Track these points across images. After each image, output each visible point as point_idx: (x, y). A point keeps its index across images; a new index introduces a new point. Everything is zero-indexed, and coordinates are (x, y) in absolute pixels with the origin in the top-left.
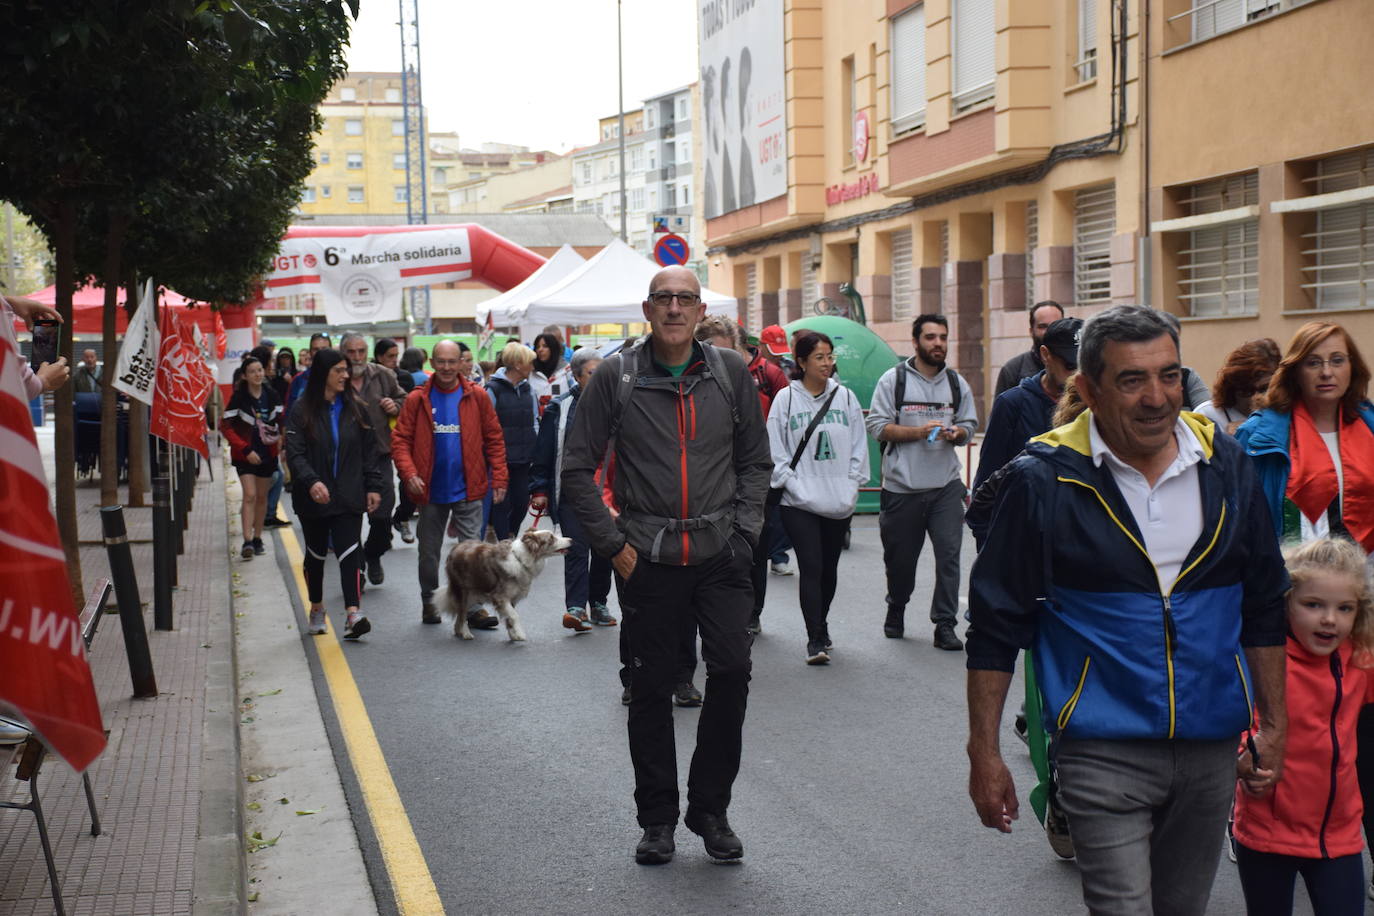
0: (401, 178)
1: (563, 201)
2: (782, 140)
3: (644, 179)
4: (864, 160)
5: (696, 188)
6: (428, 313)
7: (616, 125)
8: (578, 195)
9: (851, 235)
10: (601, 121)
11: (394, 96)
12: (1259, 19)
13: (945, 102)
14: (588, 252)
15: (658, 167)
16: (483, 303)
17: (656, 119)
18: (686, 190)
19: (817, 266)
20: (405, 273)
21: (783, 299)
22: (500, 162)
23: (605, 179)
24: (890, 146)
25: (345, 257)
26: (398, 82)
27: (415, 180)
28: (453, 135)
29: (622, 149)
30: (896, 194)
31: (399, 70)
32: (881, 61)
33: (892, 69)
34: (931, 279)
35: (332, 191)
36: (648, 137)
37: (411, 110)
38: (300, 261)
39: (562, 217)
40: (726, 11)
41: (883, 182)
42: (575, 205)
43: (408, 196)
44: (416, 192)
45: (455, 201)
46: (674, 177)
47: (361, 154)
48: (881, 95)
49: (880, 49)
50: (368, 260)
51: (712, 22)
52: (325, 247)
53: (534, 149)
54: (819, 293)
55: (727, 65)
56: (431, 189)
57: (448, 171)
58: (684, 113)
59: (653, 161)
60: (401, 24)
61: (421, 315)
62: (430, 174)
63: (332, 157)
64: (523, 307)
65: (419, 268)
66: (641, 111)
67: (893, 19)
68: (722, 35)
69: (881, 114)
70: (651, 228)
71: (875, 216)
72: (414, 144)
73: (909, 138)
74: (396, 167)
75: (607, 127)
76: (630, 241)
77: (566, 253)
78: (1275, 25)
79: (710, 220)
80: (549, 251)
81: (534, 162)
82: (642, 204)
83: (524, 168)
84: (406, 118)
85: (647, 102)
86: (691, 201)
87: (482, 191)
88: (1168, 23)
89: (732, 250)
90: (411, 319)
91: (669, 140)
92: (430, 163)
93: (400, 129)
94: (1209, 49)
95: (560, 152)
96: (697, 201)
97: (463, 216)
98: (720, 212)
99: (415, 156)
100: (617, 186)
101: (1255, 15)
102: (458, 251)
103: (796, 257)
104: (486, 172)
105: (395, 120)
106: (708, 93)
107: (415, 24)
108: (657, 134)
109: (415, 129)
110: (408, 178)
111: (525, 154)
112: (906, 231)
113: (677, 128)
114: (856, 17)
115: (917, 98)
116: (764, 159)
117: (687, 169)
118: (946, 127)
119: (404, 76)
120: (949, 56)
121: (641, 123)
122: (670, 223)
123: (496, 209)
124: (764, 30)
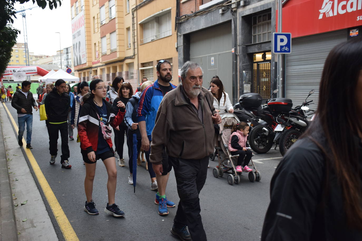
0: (25, 59)
1: (51, 63)
2: (85, 55)
3: (64, 60)
4: (98, 58)
5: (72, 61)
6: (30, 80)
7: (59, 52)
8: (54, 62)
9: (96, 69)
10: (57, 51)
11: (23, 46)
12: (153, 41)
13: (109, 50)
14: (56, 71)
15: (66, 58)
16: (40, 78)
17: (65, 51)
18: (70, 62)
19: (91, 73)
20: (27, 73)
21: (86, 78)
22: (41, 57)
23: (58, 60)
24: (102, 56)
25: (17, 71)
26: (24, 45)
27: (27, 59)
28: (33, 53)
29: (61, 55)
30: (103, 63)
31: (24, 43)
32: (100, 44)
33: (102, 45)
34: (108, 75)
35: (13, 61)
36: (64, 54)
37: (26, 49)
38: (9, 71)
39: (51, 65)
40: (76, 36)
41: (101, 61)
42: (53, 64)
43: (26, 62)
44: (27, 61)
45: (34, 63)
46: (68, 60)
47: (18, 55)
48: (100, 49)
49: (100, 42)
50: (20, 71)
51: (74, 37)
52: (13, 69)
53: (46, 55)
55: (77, 44)
56: (30, 61)
57: (33, 58)
58: (70, 50)
59: (65, 58)
60: (24, 36)
62: (30, 59)
64: (46, 79)
65: (29, 73)
66: (63, 50)
67: (102, 38)
68: (76, 39)
69: (100, 51)
70: (66, 67)
71: (100, 66)
72: (27, 54)
73: (104, 55)
74: (24, 57)
75: (58, 52)
76: (62, 69)
77: (52, 71)
78: (155, 42)
79: (75, 66)
80: (50, 70)
81: (46, 57)
82: (64, 64)
83: (45, 58)
85: (64, 49)
86: (71, 64)
87: (38, 61)
88: (140, 41)
89: (78, 71)
91: (67, 54)
92: (30, 57)
93: (24, 52)
94: (146, 44)
95: (50, 56)
97: (35, 65)
98: (76, 65)
99: (27, 56)
100: (60, 61)
101: (152, 40)
102: (35, 70)
103: (88, 72)
104: (39, 58)
105: (24, 50)
106: (74, 48)
107: (27, 36)
108: (66, 53)
109: (27, 52)
110: (26, 59)
111: (45, 56)
112: (104, 69)
113: (69, 53)
114: (96, 37)
115: (105, 49)
116: (83, 58)
117: (70, 59)
118: (110, 54)
119: (25, 44)
120: (110, 44)
121: (63, 52)
122: (69, 67)
123: (41, 64)
124: (82, 39)
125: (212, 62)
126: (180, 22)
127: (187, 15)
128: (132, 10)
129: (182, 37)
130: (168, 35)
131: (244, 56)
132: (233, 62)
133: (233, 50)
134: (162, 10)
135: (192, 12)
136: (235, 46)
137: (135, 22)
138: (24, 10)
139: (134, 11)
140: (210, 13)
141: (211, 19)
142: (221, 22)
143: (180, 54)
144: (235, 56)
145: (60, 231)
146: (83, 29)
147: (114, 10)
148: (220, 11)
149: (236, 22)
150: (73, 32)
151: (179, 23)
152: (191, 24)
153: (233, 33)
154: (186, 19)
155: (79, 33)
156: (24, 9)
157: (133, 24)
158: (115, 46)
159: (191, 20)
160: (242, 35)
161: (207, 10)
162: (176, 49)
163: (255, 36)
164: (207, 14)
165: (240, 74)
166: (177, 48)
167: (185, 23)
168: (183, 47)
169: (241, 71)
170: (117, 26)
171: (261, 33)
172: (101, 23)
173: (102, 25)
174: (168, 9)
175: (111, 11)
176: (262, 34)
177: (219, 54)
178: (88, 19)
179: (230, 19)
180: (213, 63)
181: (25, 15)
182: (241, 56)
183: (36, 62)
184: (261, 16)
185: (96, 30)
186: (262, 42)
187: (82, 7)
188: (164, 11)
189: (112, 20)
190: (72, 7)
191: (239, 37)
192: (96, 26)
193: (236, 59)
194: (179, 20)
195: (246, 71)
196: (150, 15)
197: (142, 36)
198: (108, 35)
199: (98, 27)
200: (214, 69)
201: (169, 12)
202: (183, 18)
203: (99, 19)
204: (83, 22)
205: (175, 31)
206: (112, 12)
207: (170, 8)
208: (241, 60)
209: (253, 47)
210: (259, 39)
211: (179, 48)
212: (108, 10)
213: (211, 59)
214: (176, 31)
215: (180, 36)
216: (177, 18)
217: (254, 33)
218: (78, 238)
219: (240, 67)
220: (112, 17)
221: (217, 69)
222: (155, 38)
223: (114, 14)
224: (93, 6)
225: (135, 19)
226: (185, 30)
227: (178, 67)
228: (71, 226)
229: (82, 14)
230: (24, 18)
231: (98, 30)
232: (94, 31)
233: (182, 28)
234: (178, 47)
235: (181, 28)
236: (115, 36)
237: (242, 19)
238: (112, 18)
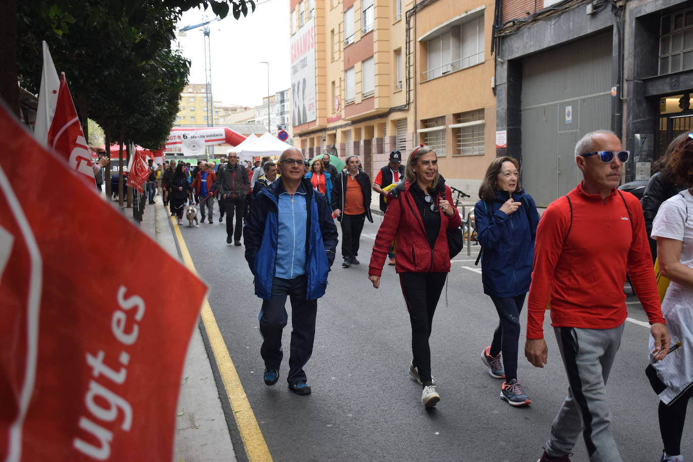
0: (205, 114)
1: (252, 121)
2: (315, 105)
3: (276, 115)
4: (338, 110)
5: (290, 117)
6: (213, 153)
7: (267, 99)
8: (257, 119)
9: (334, 131)
10: (264, 98)
11: (204, 90)
12: (445, 74)
13: (360, 94)
14: (259, 135)
15: (279, 112)
16: (228, 150)
17: (279, 98)
19: (324, 140)
20: (206, 141)
21: (315, 150)
22: (234, 110)
23: (264, 115)
24: (345, 106)
25: (189, 137)
26: (205, 87)
27: (210, 115)
28: (221, 102)
29: (269, 106)
30: (347, 120)
31: (205, 83)
32: (343, 83)
33: (346, 85)
34: (357, 145)
35: (185, 117)
36: (277, 103)
37: (208, 94)
38: (176, 137)
39: (252, 126)
40: (299, 68)
41: (343, 117)
42: (256, 122)
44: (210, 118)
45: (221, 121)
46: (284, 114)
47: (194, 107)
48: (343, 92)
49: (342, 79)
50: (196, 137)
51: (295, 71)
52: (183, 134)
53: (244, 106)
54: (325, 148)
55: (299, 83)
56: (214, 117)
57: (219, 112)
58: (287, 97)
59: (278, 110)
60: (206, 70)
61: (211, 154)
62: (214, 113)
63: (186, 108)
64: (240, 152)
65: (210, 140)
66: (274, 96)
67: (346, 71)
68: (298, 74)
69: (343, 98)
70: (277, 129)
71: (341, 126)
72: (209, 104)
73: (350, 104)
74: (204, 111)
75: (265, 100)
76: (271, 133)
77: (253, 136)
78: (450, 76)
79: (294, 127)
80: (248, 135)
81: (244, 110)
82: (275, 122)
83: (241, 111)
84: (207, 97)
85: (276, 93)
86: (289, 122)
87: (229, 118)
88: (421, 75)
89: (301, 135)
90: (208, 154)
91: (283, 104)
92: (214, 110)
93: (205, 100)
94: (432, 82)
95: (251, 107)
96: (291, 121)
97: (223, 125)
98: (297, 124)
99: (209, 108)
100: (267, 117)
101: (444, 73)
102: (222, 135)
103: (319, 138)
104: (230, 112)
105: (204, 97)
106: (294, 91)
107: (210, 70)
108: (279, 102)
109: (209, 100)
110: (208, 114)
111: (241, 108)
112: (349, 131)
113: (285, 101)
114: (335, 70)
115: (353, 93)
116: (310, 110)
117: (288, 112)
118: (361, 102)
119: (207, 85)
120: (361, 82)
121: (274, 99)
122: (283, 127)
123: (233, 123)
124: (310, 73)
125: (568, 116)
126: (503, 34)
127: (516, 20)
128: (406, 13)
129: (505, 66)
130: (477, 63)
131: (639, 103)
132: (613, 116)
133: (614, 91)
134: (466, 12)
135: (528, 13)
136: (620, 81)
137: (412, 38)
138: (207, 23)
139: (410, 17)
140: (567, 13)
141: (569, 25)
142: (589, 31)
143: (499, 101)
144: (618, 103)
145: (240, 439)
146: (311, 55)
147: (371, 14)
148: (589, 9)
149: (622, 31)
150: (292, 61)
151: (499, 37)
152: (525, 39)
153: (615, 53)
154: (516, 27)
155: (304, 63)
156: (207, 21)
157: (408, 43)
158: (371, 85)
159: (525, 30)
160: (635, 57)
161: (560, 8)
162: (491, 91)
163: (665, 59)
164: (560, 15)
165: (627, 140)
166: (494, 89)
167: (513, 37)
168: (506, 85)
169: (631, 135)
170: (376, 47)
171: (680, 51)
172: (345, 41)
173: (348, 46)
174: (478, 9)
175: (365, 18)
176: (682, 54)
177: (584, 100)
178: (321, 34)
179: (609, 24)
180: (569, 119)
181: (208, 31)
182: (631, 104)
183: (226, 119)
184: (681, 15)
185: (336, 56)
186: (681, 70)
187: (311, 12)
188: (469, 13)
189: (367, 35)
190: (292, 12)
191: (629, 62)
192: (336, 48)
193: (620, 110)
194: (500, 30)
195: (643, 135)
196: (442, 23)
197: (425, 65)
198: (358, 66)
199: (340, 50)
200: (571, 131)
201: (480, 15)
202: (509, 27)
203: (342, 34)
204: (311, 41)
205: (492, 54)
206: (367, 19)
207: (483, 7)
208: (631, 112)
209: (659, 83)
210: (675, 64)
211: (498, 88)
212: (359, 14)
213: (566, 110)
214: (494, 53)
215: (502, 63)
216: (497, 26)
217: (664, 52)
218: (270, 455)
219: (628, 126)
220: (367, 28)
221: (578, 130)
222: (450, 69)
223: (371, 23)
224: (332, 8)
225: (412, 31)
226: (512, 52)
227: (495, 127)
228: (260, 431)
229: (310, 25)
230: (207, 37)
231: (340, 55)
232: (333, 58)
233: (506, 47)
234: (496, 86)
235: (504, 48)
236: (371, 67)
237: (635, 24)
238: (367, 32)
